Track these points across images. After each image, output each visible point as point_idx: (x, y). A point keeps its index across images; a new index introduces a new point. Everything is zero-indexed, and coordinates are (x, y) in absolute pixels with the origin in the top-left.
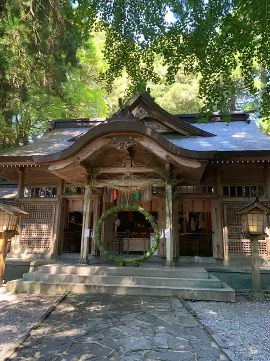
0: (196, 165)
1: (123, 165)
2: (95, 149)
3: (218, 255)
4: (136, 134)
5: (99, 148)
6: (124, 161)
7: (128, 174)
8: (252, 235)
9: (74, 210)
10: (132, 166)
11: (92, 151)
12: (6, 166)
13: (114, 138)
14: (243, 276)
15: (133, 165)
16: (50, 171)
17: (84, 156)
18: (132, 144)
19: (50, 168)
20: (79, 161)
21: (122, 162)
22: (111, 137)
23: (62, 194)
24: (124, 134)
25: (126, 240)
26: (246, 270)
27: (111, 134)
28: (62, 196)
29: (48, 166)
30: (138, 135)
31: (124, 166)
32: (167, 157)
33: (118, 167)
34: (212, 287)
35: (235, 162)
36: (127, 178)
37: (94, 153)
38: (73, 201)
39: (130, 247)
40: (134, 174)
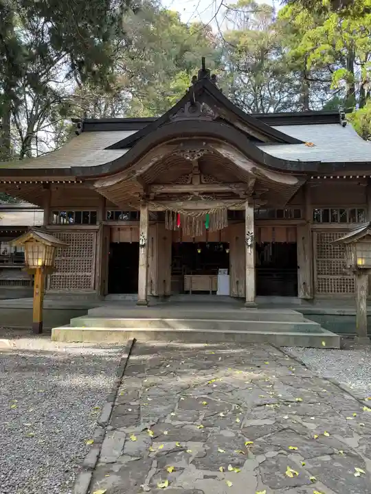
0: (292, 181)
1: (189, 182)
2: (156, 159)
3: (305, 295)
4: (212, 138)
5: (161, 157)
6: (190, 175)
7: (197, 194)
8: (360, 269)
9: (121, 241)
10: (201, 183)
11: (151, 162)
12: (28, 182)
13: (182, 145)
14: (340, 318)
15: (203, 182)
16: (97, 189)
17: (142, 169)
18: (205, 152)
19: (96, 185)
20: (135, 176)
21: (188, 178)
22: (178, 142)
23: (104, 220)
24: (195, 138)
25: (187, 277)
26: (344, 312)
27: (178, 139)
28: (104, 223)
29: (93, 182)
30: (215, 139)
31: (191, 183)
32: (254, 169)
33: (182, 184)
34: (309, 332)
35: (342, 177)
36: (196, 199)
37: (154, 165)
38: (119, 229)
39: (193, 285)
40: (204, 193)
